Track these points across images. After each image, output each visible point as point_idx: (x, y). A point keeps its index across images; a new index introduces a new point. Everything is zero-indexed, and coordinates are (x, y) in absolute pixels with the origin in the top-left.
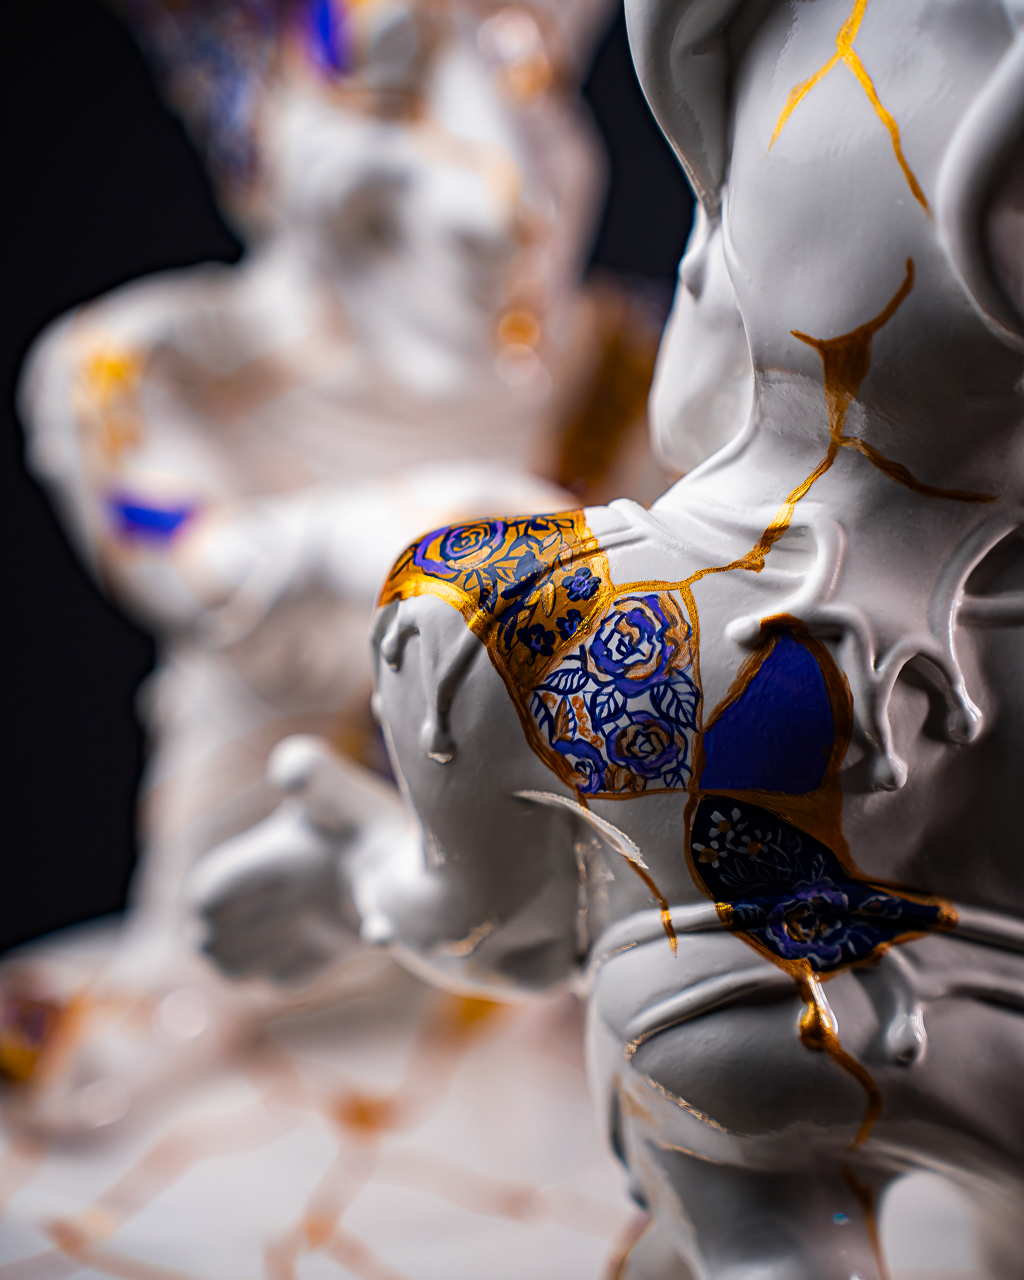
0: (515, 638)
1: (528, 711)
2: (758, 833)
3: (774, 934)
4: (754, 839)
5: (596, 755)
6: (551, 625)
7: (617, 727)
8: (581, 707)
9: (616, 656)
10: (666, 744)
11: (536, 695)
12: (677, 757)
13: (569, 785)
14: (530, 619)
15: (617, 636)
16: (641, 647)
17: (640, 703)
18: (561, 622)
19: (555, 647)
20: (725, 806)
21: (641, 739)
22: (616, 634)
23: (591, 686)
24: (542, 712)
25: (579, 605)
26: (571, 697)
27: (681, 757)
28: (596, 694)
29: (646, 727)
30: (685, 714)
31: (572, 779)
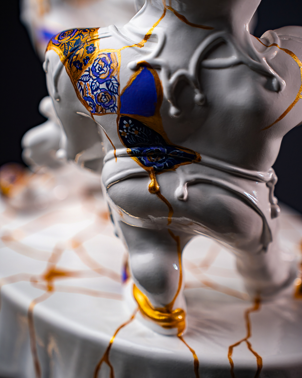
0: (72, 64)
1: (77, 87)
2: (137, 128)
3: (143, 159)
4: (136, 129)
5: (93, 101)
6: (81, 61)
7: (97, 93)
8: (89, 86)
9: (97, 71)
10: (110, 99)
11: (79, 82)
12: (113, 103)
13: (88, 110)
14: (76, 59)
15: (98, 65)
16: (104, 69)
17: (103, 86)
18: (84, 60)
19: (82, 68)
20: (127, 119)
21: (103, 97)
22: (98, 64)
23: (91, 80)
24: (80, 88)
25: (89, 55)
26: (86, 83)
27: (115, 103)
28: (92, 82)
29: (105, 93)
30: (115, 90)
31: (89, 108)
